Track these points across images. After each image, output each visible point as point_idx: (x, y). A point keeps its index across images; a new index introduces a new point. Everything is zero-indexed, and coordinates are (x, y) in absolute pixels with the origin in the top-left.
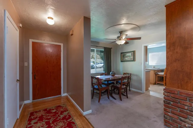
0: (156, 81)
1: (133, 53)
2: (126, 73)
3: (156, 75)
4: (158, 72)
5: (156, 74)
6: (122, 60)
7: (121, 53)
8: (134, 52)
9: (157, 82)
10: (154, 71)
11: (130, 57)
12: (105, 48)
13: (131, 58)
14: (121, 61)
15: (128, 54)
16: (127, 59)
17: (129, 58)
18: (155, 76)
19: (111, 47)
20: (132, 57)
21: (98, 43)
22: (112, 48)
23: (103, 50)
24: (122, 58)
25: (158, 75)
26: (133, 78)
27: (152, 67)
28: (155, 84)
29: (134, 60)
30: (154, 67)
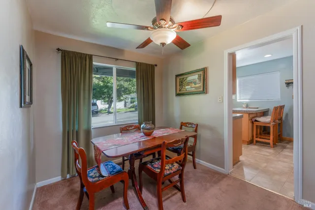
0: (253, 136)
1: (201, 73)
2: (186, 123)
3: (253, 123)
4: (257, 117)
5: (254, 120)
6: (178, 92)
7: (177, 76)
8: (204, 70)
9: (255, 139)
10: (250, 114)
11: (195, 83)
12: (138, 65)
13: (197, 85)
14: (178, 95)
15: (191, 78)
16: (188, 88)
17: (193, 85)
18: (251, 124)
19: (153, 63)
20: (200, 84)
21: (120, 51)
22: (156, 65)
23: (134, 69)
24: (178, 87)
25: (256, 124)
26: (203, 133)
27: (244, 106)
28: (251, 142)
29: (204, 90)
30: (247, 107)
